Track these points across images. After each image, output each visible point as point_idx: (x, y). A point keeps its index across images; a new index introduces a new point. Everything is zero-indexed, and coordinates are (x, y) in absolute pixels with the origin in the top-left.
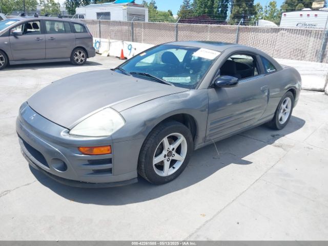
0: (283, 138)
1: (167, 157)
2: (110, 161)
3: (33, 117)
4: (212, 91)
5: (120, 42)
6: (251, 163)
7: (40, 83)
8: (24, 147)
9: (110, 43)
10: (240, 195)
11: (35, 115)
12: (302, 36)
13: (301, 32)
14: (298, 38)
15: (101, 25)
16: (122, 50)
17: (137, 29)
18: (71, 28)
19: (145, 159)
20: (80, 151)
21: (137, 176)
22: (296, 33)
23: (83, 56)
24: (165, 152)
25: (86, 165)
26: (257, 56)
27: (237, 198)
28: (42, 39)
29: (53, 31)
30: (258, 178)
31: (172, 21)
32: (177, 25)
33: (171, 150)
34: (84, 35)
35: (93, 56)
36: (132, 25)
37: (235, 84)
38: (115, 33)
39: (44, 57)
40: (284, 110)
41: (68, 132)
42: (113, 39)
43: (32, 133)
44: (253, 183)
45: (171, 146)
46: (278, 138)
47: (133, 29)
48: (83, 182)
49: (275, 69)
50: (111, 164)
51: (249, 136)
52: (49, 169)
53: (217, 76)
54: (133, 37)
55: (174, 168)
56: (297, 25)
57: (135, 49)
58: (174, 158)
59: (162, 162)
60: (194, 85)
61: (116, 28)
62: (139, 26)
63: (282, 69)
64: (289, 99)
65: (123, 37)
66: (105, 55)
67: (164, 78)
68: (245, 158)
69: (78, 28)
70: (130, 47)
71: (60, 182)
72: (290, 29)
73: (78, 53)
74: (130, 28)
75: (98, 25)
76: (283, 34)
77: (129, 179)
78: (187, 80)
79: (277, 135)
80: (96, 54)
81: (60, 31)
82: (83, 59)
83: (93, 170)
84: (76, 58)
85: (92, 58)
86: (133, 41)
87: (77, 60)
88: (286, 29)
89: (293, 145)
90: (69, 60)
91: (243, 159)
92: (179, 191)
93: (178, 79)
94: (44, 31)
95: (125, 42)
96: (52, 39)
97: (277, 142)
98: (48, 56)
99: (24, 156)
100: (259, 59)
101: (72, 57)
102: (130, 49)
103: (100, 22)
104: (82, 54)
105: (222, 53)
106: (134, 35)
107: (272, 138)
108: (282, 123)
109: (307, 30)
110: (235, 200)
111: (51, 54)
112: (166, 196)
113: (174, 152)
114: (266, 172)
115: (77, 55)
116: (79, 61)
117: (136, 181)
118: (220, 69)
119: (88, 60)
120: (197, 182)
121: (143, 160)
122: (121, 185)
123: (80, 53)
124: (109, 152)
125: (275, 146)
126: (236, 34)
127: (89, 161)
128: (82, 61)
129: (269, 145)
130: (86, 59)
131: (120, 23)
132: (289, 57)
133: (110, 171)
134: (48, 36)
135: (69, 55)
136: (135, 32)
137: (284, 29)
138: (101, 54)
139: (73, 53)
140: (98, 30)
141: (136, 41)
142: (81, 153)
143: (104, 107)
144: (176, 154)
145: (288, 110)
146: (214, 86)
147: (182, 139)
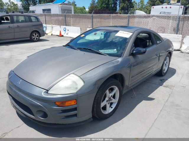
0: (167, 81)
1: (108, 102)
2: (75, 109)
3: (20, 82)
4: (131, 57)
5: (58, 27)
6: (154, 99)
7: (13, 54)
8: (14, 102)
9: (52, 27)
10: (155, 121)
11: (21, 81)
12: (165, 20)
13: (165, 17)
14: (163, 21)
15: (46, 17)
16: (60, 31)
17: (68, 18)
18: (29, 19)
19: (96, 105)
20: (57, 105)
21: (92, 116)
22: (162, 18)
23: (37, 36)
24: (107, 99)
25: (60, 113)
26: (151, 34)
27: (153, 124)
28: (12, 27)
29: (18, 22)
30: (161, 109)
31: (86, 13)
32: (92, 15)
33: (110, 97)
34: (38, 23)
35: (44, 35)
36: (65, 16)
37: (144, 52)
38: (55, 21)
39: (13, 38)
40: (166, 64)
41: (47, 92)
42: (54, 25)
43: (20, 93)
44: (159, 112)
45: (110, 94)
46: (165, 82)
47: (65, 18)
48: (58, 124)
49: (161, 41)
50: (76, 111)
51: (148, 81)
52: (34, 117)
53: (133, 48)
54: (66, 23)
55: (112, 108)
56: (160, 13)
57: (68, 30)
58: (112, 102)
59: (106, 105)
60: (120, 55)
61: (56, 18)
62: (70, 16)
63: (164, 40)
64: (168, 58)
65: (60, 23)
66: (50, 34)
67: (100, 51)
68: (150, 96)
69: (33, 19)
70: (65, 29)
71: (42, 125)
72: (158, 16)
73: (34, 35)
74: (64, 18)
75: (44, 16)
76: (154, 19)
77: (87, 119)
78: (114, 51)
79: (163, 80)
80: (45, 34)
81: (22, 22)
82: (37, 38)
83: (65, 116)
84: (33, 37)
85: (43, 37)
86: (66, 26)
87: (34, 38)
88: (156, 16)
89: (174, 85)
90: (29, 39)
91: (149, 96)
92: (117, 123)
93: (109, 51)
94: (13, 22)
95: (62, 26)
96: (18, 27)
97: (164, 84)
98: (16, 37)
99: (14, 108)
100: (153, 36)
101: (31, 37)
102: (65, 31)
103: (45, 15)
104: (37, 35)
105: (133, 33)
106: (67, 21)
107: (161, 81)
108: (165, 72)
109: (168, 16)
110: (153, 125)
111: (18, 36)
112: (110, 127)
113: (112, 98)
114: (165, 105)
115: (34, 36)
116: (35, 39)
117: (92, 119)
118: (134, 43)
119: (41, 38)
120: (127, 115)
121: (95, 106)
122: (83, 124)
123: (36, 34)
124: (75, 103)
125: (164, 87)
126: (128, 20)
127: (62, 110)
128: (37, 39)
129: (161, 86)
130: (39, 38)
131: (57, 15)
132: (163, 32)
133: (76, 115)
134: (15, 25)
135: (29, 35)
136: (67, 20)
137: (155, 16)
138: (47, 34)
139: (31, 35)
140: (44, 20)
141: (68, 25)
142: (57, 106)
143: (69, 74)
144: (113, 99)
145: (167, 64)
146: (132, 54)
147: (116, 90)
